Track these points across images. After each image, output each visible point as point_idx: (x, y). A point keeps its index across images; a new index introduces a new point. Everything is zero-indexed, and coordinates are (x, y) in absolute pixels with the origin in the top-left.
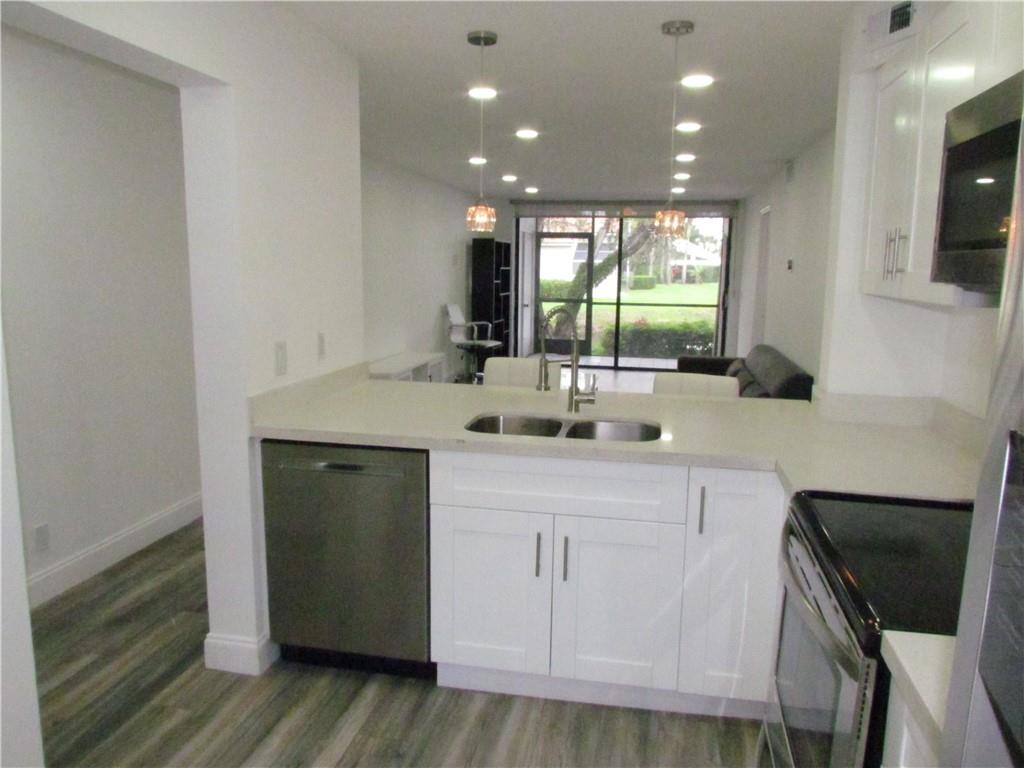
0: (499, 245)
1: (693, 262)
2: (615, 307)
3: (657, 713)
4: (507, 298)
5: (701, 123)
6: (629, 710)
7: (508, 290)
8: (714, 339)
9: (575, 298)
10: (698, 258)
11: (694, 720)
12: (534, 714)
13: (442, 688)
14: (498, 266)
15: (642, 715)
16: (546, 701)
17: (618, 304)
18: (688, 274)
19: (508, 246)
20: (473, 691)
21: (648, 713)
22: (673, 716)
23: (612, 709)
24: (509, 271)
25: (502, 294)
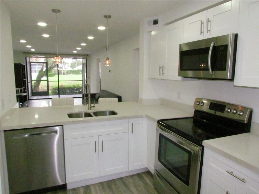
0: (22, 65)
1: (64, 69)
2: (58, 82)
3: (124, 177)
4: (25, 80)
5: (94, 37)
6: (118, 179)
7: (25, 78)
8: (82, 88)
9: (39, 80)
10: (65, 68)
11: (132, 176)
12: (97, 188)
13: (69, 190)
14: (22, 72)
15: (121, 179)
16: (98, 183)
17: (58, 81)
18: (63, 72)
19: (24, 65)
20: (79, 188)
21: (122, 178)
22: (127, 177)
23: (114, 180)
24: (25, 73)
25: (24, 80)
